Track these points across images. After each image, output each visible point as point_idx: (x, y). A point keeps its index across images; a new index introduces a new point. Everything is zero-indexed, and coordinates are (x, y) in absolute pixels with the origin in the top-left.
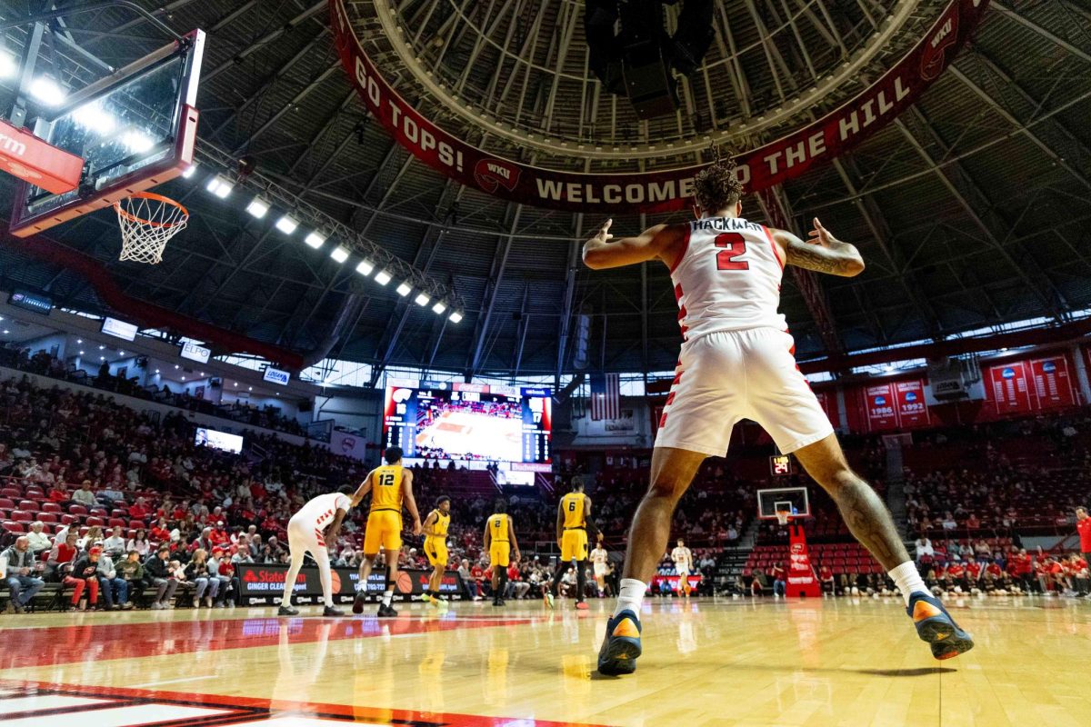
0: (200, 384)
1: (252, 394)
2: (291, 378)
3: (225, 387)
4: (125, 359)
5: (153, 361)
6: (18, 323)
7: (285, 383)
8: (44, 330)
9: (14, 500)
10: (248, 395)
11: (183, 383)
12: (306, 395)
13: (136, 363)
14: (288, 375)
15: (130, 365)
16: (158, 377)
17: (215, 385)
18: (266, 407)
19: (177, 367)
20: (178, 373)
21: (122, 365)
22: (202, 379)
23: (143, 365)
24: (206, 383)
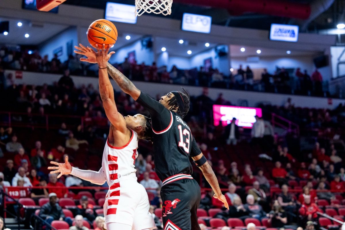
0: (206, 56)
1: (262, 58)
2: (300, 31)
3: (232, 54)
4: (131, 44)
5: (156, 40)
6: (34, 26)
7: (295, 39)
8: (56, 29)
9: (71, 209)
10: (257, 59)
11: (190, 58)
12: (321, 48)
13: (143, 45)
14: (296, 29)
15: (138, 48)
16: (165, 56)
17: (222, 54)
18: (278, 69)
19: (181, 42)
20: (184, 48)
21: (131, 49)
22: (208, 50)
23: (149, 45)
24: (213, 54)
